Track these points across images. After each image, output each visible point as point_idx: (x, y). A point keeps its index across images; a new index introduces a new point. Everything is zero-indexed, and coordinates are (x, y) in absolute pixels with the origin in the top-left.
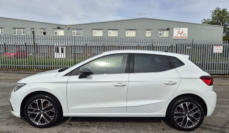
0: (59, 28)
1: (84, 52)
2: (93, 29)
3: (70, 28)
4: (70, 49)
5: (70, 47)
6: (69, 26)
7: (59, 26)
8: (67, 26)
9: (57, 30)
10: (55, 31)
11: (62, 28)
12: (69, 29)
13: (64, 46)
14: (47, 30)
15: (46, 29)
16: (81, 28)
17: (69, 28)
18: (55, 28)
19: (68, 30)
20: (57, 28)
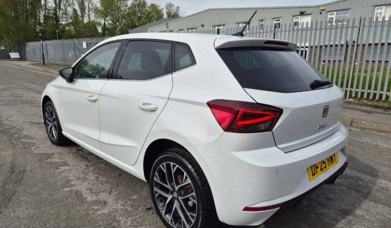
0: (302, 14)
1: (346, 58)
2: (376, 6)
3: (324, 10)
4: (318, 52)
5: (318, 49)
6: (322, 6)
7: (303, 10)
8: (318, 7)
9: (299, 17)
10: (295, 20)
11: (309, 13)
12: (321, 13)
13: (307, 47)
14: (282, 20)
15: (280, 19)
16: (347, 8)
17: (322, 10)
18: (297, 14)
19: (320, 15)
20: (299, 14)
